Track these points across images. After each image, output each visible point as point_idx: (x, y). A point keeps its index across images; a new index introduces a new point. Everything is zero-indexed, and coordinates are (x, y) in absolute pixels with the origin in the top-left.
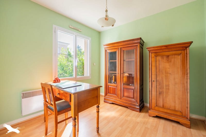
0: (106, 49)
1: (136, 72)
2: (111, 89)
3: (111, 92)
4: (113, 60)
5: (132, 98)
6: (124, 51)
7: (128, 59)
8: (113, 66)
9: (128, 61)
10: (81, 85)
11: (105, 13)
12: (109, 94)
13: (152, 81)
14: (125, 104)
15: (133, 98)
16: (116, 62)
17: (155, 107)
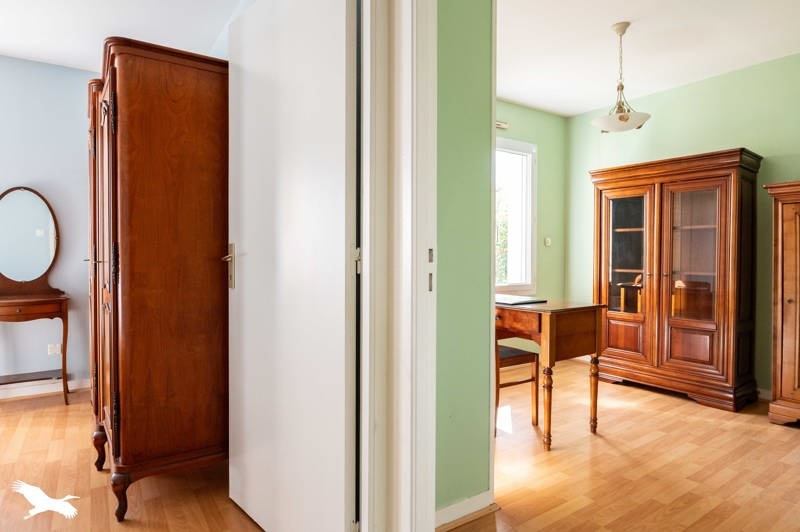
0: (600, 188)
1: (722, 273)
2: (621, 332)
3: (621, 342)
4: (630, 227)
5: (704, 362)
6: (673, 194)
7: (691, 225)
8: (626, 250)
9: (691, 230)
10: (545, 302)
11: (615, 93)
12: (609, 349)
13: (786, 302)
14: (674, 384)
15: (710, 362)
16: (640, 234)
17: (794, 389)
